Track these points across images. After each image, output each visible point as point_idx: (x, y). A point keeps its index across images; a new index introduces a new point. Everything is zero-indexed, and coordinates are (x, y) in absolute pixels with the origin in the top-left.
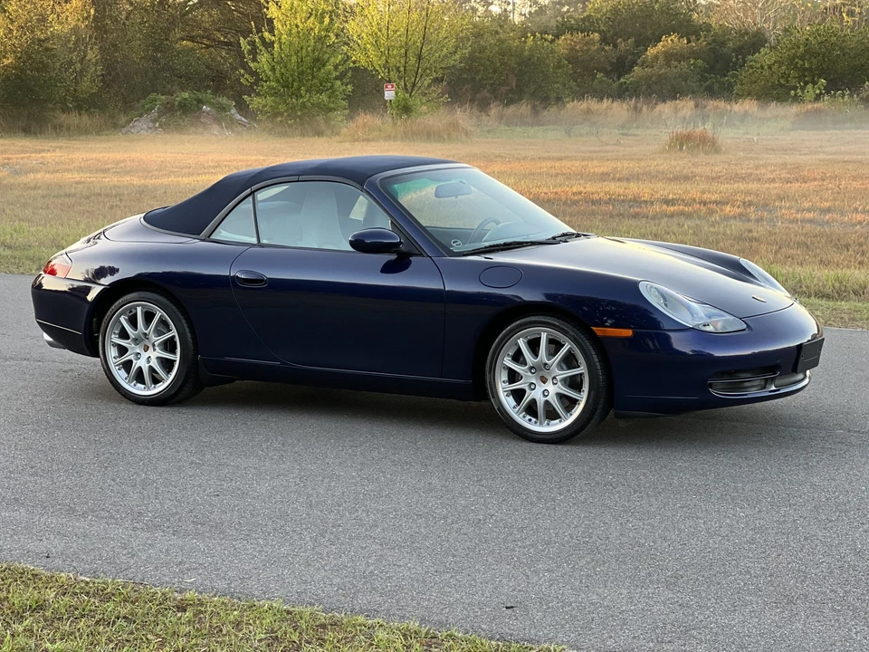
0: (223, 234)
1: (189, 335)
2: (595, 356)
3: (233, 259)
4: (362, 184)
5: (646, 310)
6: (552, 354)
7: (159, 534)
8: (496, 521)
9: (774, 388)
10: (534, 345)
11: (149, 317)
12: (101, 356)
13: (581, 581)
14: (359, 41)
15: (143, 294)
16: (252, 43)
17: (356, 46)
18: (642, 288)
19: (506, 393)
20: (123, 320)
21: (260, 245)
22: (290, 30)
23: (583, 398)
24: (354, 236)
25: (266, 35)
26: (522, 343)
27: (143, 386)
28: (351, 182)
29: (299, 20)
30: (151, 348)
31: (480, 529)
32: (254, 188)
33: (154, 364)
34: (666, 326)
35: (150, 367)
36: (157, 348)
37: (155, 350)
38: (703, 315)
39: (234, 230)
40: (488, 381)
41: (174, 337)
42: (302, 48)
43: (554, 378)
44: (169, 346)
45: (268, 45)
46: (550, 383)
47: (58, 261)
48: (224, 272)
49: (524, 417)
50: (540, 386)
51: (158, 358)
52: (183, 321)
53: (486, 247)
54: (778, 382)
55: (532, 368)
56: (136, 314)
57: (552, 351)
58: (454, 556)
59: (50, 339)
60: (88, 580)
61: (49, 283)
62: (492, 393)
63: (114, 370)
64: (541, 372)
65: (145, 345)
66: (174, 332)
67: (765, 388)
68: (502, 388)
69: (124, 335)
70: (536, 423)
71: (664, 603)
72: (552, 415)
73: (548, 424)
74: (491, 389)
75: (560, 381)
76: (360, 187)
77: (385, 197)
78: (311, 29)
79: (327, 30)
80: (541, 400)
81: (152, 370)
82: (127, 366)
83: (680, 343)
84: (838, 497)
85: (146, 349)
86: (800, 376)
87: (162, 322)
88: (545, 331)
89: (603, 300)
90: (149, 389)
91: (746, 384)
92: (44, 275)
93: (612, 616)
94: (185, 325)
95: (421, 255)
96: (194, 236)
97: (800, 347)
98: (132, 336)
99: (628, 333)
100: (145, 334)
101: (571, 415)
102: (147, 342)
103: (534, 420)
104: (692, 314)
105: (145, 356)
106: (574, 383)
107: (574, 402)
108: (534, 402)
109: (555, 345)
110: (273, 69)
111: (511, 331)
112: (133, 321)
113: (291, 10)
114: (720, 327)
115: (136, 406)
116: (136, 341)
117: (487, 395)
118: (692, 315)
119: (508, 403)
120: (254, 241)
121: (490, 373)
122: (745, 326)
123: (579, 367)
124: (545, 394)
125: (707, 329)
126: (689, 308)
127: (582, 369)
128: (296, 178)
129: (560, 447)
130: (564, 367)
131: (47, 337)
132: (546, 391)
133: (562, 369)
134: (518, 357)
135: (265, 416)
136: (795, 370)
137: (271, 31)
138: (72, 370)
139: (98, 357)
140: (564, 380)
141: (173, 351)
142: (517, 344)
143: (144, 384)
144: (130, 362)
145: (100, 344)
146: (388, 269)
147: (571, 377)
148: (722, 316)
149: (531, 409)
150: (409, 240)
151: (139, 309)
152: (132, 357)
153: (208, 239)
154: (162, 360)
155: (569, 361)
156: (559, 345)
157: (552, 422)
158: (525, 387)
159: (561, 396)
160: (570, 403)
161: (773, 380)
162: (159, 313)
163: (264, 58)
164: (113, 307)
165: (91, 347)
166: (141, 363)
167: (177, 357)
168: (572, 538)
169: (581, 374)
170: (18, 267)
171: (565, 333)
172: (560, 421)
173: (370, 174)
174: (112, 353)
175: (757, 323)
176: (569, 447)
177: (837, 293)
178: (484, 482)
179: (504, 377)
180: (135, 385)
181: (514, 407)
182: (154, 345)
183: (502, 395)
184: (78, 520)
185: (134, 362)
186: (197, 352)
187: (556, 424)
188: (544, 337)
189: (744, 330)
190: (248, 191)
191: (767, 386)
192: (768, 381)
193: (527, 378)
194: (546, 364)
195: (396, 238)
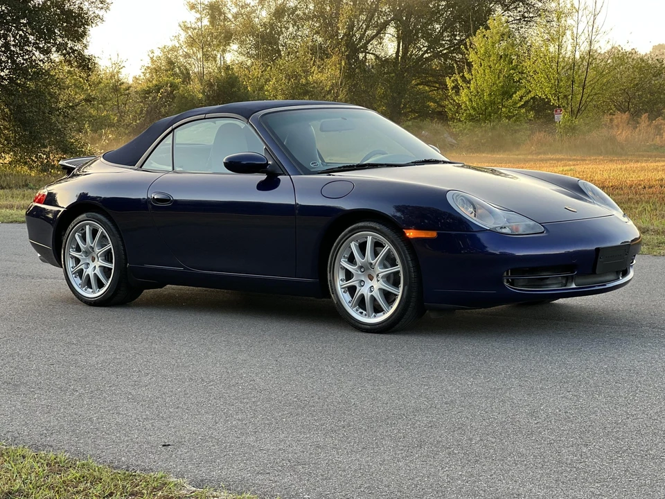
0: (152, 163)
1: (121, 247)
2: (407, 255)
6: (376, 254)
9: (574, 286)
10: (362, 248)
11: (94, 233)
12: (63, 265)
15: (90, 215)
16: (455, 81)
18: (449, 196)
19: (343, 290)
20: (77, 236)
21: (174, 172)
22: (484, 70)
23: (400, 292)
25: (466, 74)
26: (353, 247)
27: (91, 290)
30: (96, 259)
32: (174, 126)
33: (98, 271)
35: (95, 275)
36: (100, 259)
37: (98, 260)
38: (503, 220)
40: (329, 279)
41: (110, 249)
43: (378, 275)
46: (375, 279)
49: (357, 310)
50: (368, 283)
51: (100, 267)
53: (339, 168)
54: (580, 281)
55: (361, 267)
56: (86, 231)
57: (376, 252)
62: (332, 290)
63: (72, 277)
64: (368, 270)
65: (92, 257)
66: (110, 246)
67: (565, 286)
68: (340, 284)
69: (78, 249)
70: (365, 315)
72: (377, 309)
73: (375, 316)
75: (382, 277)
76: (246, 120)
80: (367, 295)
81: (96, 277)
82: (80, 274)
85: (93, 260)
88: (370, 235)
90: (95, 292)
94: (118, 239)
95: (284, 174)
96: (130, 167)
97: (598, 249)
98: (83, 249)
99: (432, 234)
100: (92, 247)
101: (391, 307)
102: (93, 254)
103: (364, 312)
105: (92, 265)
107: (393, 296)
108: (362, 297)
111: (346, 235)
112: (83, 237)
114: (516, 230)
116: (87, 253)
119: (345, 298)
120: (171, 168)
121: (330, 272)
122: (543, 229)
123: (397, 265)
124: (371, 290)
125: (504, 231)
127: (399, 267)
128: (203, 116)
132: (372, 287)
133: (385, 267)
136: (593, 272)
137: (470, 71)
139: (61, 266)
140: (385, 277)
141: (110, 261)
142: (349, 247)
143: (91, 288)
144: (82, 270)
146: (262, 186)
148: (524, 221)
149: (361, 303)
150: (277, 163)
151: (87, 227)
152: (83, 267)
153: (141, 168)
154: (103, 269)
156: (381, 247)
157: (378, 314)
158: (356, 284)
160: (389, 298)
161: (572, 279)
162: (100, 230)
164: (71, 226)
165: (58, 259)
166: (89, 271)
167: (113, 266)
169: (398, 272)
171: (384, 235)
172: (384, 314)
179: (341, 275)
180: (85, 290)
181: (350, 302)
182: (98, 256)
183: (340, 291)
185: (85, 270)
186: (126, 261)
187: (381, 316)
188: (369, 240)
189: (543, 232)
190: (170, 129)
191: (568, 284)
192: (568, 279)
193: (358, 276)
194: (371, 264)
195: (264, 161)
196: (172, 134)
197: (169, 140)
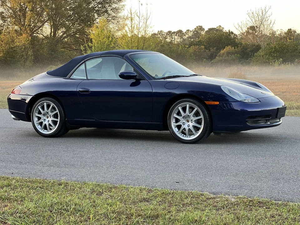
0: (74, 76)
1: (63, 112)
2: (206, 112)
3: (78, 85)
4: (123, 57)
5: (224, 96)
6: (190, 112)
7: (52, 168)
8: (172, 162)
9: (269, 123)
10: (184, 109)
11: (48, 106)
12: (32, 121)
13: (203, 176)
15: (46, 98)
16: (85, 47)
18: (222, 88)
19: (175, 127)
20: (39, 107)
21: (87, 79)
22: (98, 42)
23: (202, 127)
24: (120, 73)
25: (90, 44)
26: (180, 109)
27: (47, 131)
28: (119, 56)
29: (101, 39)
30: (49, 117)
31: (166, 164)
32: (85, 60)
33: (51, 123)
34: (230, 100)
35: (49, 124)
36: (51, 117)
37: (51, 118)
38: (244, 97)
39: (78, 75)
40: (168, 122)
41: (57, 113)
42: (102, 48)
43: (192, 120)
44: (56, 116)
45: (90, 48)
46: (190, 122)
47: (17, 89)
48: (74, 89)
49: (181, 135)
50: (187, 123)
51: (52, 120)
52: (61, 107)
53: (166, 77)
54: (271, 121)
55: (184, 117)
56: (44, 105)
58: (157, 171)
59: (14, 117)
60: (27, 179)
61: (13, 97)
62: (170, 127)
63: (36, 125)
64: (187, 118)
65: (47, 116)
66: (57, 111)
67: (266, 123)
68: (173, 124)
69: (40, 113)
70: (185, 137)
71: (233, 180)
73: (190, 137)
74: (170, 125)
75: (194, 121)
76: (122, 58)
77: (131, 61)
78: (105, 42)
79: (111, 42)
80: (187, 128)
82: (41, 124)
83: (236, 107)
85: (48, 117)
86: (278, 120)
87: (53, 108)
88: (188, 104)
89: (209, 93)
90: (49, 132)
91: (259, 122)
92: (12, 94)
93: (214, 184)
94: (61, 108)
95: (144, 80)
96: (64, 78)
97: (278, 109)
98: (43, 113)
100: (47, 112)
101: (198, 133)
102: (48, 115)
103: (185, 136)
104: (240, 96)
105: (47, 120)
106: (199, 122)
107: (199, 128)
108: (185, 129)
109: (192, 108)
111: (176, 104)
112: (43, 108)
113: (98, 35)
114: (250, 101)
115: (44, 138)
116: (44, 115)
117: (168, 127)
119: (176, 130)
120: (86, 78)
121: (169, 119)
122: (259, 101)
123: (200, 116)
125: (245, 101)
126: (238, 95)
127: (202, 116)
128: (100, 56)
129: (194, 145)
130: (195, 116)
132: (189, 125)
134: (179, 114)
135: (90, 139)
136: (276, 118)
137: (91, 42)
139: (31, 121)
140: (195, 121)
141: (57, 118)
142: (178, 109)
144: (42, 122)
145: (31, 117)
146: (133, 85)
147: (197, 119)
148: (250, 97)
149: (183, 133)
150: (140, 75)
151: (45, 104)
152: (42, 121)
153: (69, 78)
154: (53, 121)
155: (197, 114)
156: (193, 109)
157: (191, 136)
158: (181, 124)
159: (194, 127)
160: (197, 129)
161: (269, 120)
162: (52, 105)
163: (89, 52)
164: (36, 103)
165: (28, 118)
166: (46, 123)
167: (59, 120)
168: (199, 166)
169: (201, 119)
171: (195, 104)
172: (194, 136)
173: (126, 53)
174: (36, 119)
175: (262, 101)
176: (197, 145)
177: (290, 108)
178: (168, 153)
179: (174, 121)
180: (44, 130)
181: (178, 132)
182: (50, 116)
183: (173, 127)
184: (23, 165)
185: (43, 122)
186: (65, 118)
187: (193, 137)
188: (188, 106)
189: (259, 102)
190: (83, 61)
192: (267, 121)
193: (182, 121)
194: (189, 115)
195: (135, 74)
196: (84, 63)
197: (84, 65)
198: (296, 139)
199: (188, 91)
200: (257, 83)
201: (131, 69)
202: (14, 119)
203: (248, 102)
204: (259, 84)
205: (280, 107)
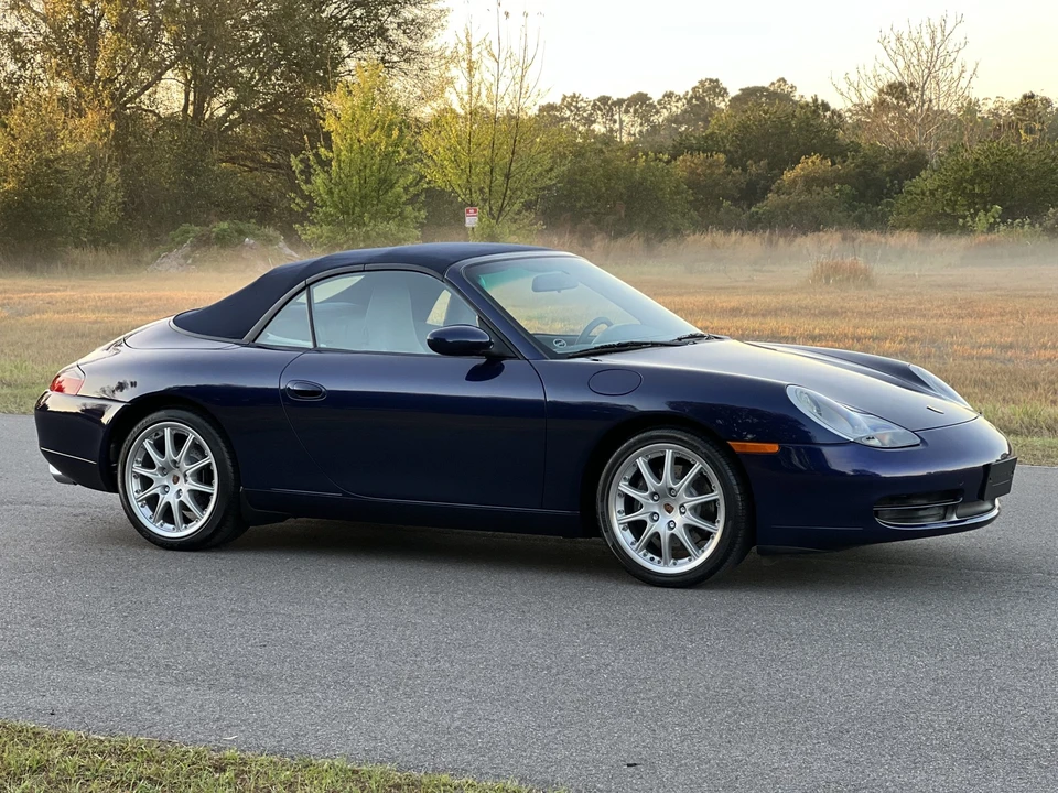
0: (269, 337)
1: (229, 462)
2: (732, 478)
3: (282, 368)
4: (442, 273)
5: (796, 421)
6: (678, 477)
7: (191, 688)
8: (613, 671)
9: (955, 519)
10: (656, 466)
11: (179, 440)
12: (120, 489)
13: (721, 736)
14: (435, 157)
15: (173, 412)
16: (305, 161)
17: (430, 164)
18: (790, 393)
19: (622, 526)
20: (147, 445)
21: (316, 349)
22: (351, 146)
23: (718, 530)
24: (432, 335)
25: (322, 151)
26: (642, 464)
27: (172, 526)
29: (361, 134)
30: (182, 479)
31: (593, 680)
32: (309, 280)
33: (186, 498)
34: (819, 439)
35: (181, 502)
36: (189, 479)
37: (186, 481)
38: (866, 427)
39: (284, 333)
40: (600, 511)
41: (210, 464)
42: (365, 167)
43: (682, 506)
44: (204, 476)
45: (325, 164)
46: (676, 511)
47: (68, 376)
48: (271, 384)
49: (645, 555)
50: (664, 516)
51: (190, 491)
52: (222, 444)
53: (596, 348)
54: (961, 511)
55: (654, 494)
56: (164, 437)
57: (679, 473)
58: (560, 709)
59: (57, 472)
60: (103, 738)
61: (56, 403)
62: (605, 526)
63: (136, 506)
64: (666, 498)
65: (175, 476)
66: (210, 459)
67: (944, 518)
68: (617, 519)
69: (149, 463)
70: (659, 562)
71: (827, 760)
72: (679, 552)
73: (675, 564)
74: (604, 521)
75: (690, 509)
76: (440, 276)
77: (470, 289)
78: (377, 144)
79: (396, 145)
80: (665, 534)
81: (183, 506)
82: (152, 501)
83: (838, 462)
84: (1039, 644)
85: (176, 480)
86: (988, 506)
87: (196, 446)
88: (670, 448)
89: (741, 409)
90: (179, 530)
91: (921, 513)
92: (50, 393)
93: (762, 774)
94: (224, 449)
95: (516, 357)
96: (235, 341)
97: (987, 467)
98: (158, 464)
99: (774, 448)
100: (175, 462)
101: (703, 551)
102: (176, 472)
103: (657, 558)
104: (854, 425)
105: (174, 488)
106: (707, 512)
107: (707, 536)
108: (657, 535)
109: (682, 465)
110: (330, 192)
111: (629, 448)
112: (160, 446)
113: (352, 121)
114: (887, 442)
115: (163, 552)
116: (164, 470)
117: (598, 528)
118: (853, 427)
119: (625, 538)
120: (310, 345)
121: (602, 501)
122: (918, 441)
123: (713, 491)
124: (671, 524)
125: (872, 443)
126: (848, 419)
127: (717, 494)
128: (361, 267)
129: (690, 592)
130: (694, 492)
131: (54, 471)
132: (673, 522)
133: (692, 495)
134: (637, 481)
135: (322, 560)
136: (981, 497)
137: (329, 147)
138: (84, 514)
139: (117, 492)
140: (694, 509)
141: (209, 482)
142: (635, 465)
143: (173, 524)
144: (156, 497)
145: (119, 480)
146: (475, 375)
147: (703, 504)
148: (890, 428)
149: (653, 547)
150: (502, 339)
151: (167, 431)
152: (158, 491)
153: (252, 343)
154: (196, 495)
155: (700, 485)
156: (687, 466)
157: (680, 561)
158: (646, 517)
159: (691, 529)
160: (701, 537)
161: (954, 508)
162: (192, 435)
163: (319, 179)
164: (135, 429)
165: (107, 479)
166: (170, 498)
167: (214, 490)
168: (708, 689)
169: (715, 501)
170: (19, 406)
171: (694, 449)
172: (690, 560)
173: (452, 260)
174: (134, 486)
175: (934, 439)
176: (701, 592)
177: (1027, 428)
178: (596, 630)
179: (621, 507)
180: (162, 525)
181: (632, 544)
182: (185, 476)
183: (617, 529)
184: (90, 674)
185: (161, 496)
186: (238, 482)
187: (685, 563)
188: (669, 455)
189: (918, 445)
190: (302, 284)
191: (948, 515)
192: (947, 510)
193: (648, 507)
194: (671, 489)
195: (484, 337)
196: (305, 291)
197: (303, 298)
198: (1049, 574)
199: (670, 404)
200: (914, 368)
201: (471, 320)
202: (57, 478)
203: (880, 445)
204: (922, 373)
205: (993, 461)
